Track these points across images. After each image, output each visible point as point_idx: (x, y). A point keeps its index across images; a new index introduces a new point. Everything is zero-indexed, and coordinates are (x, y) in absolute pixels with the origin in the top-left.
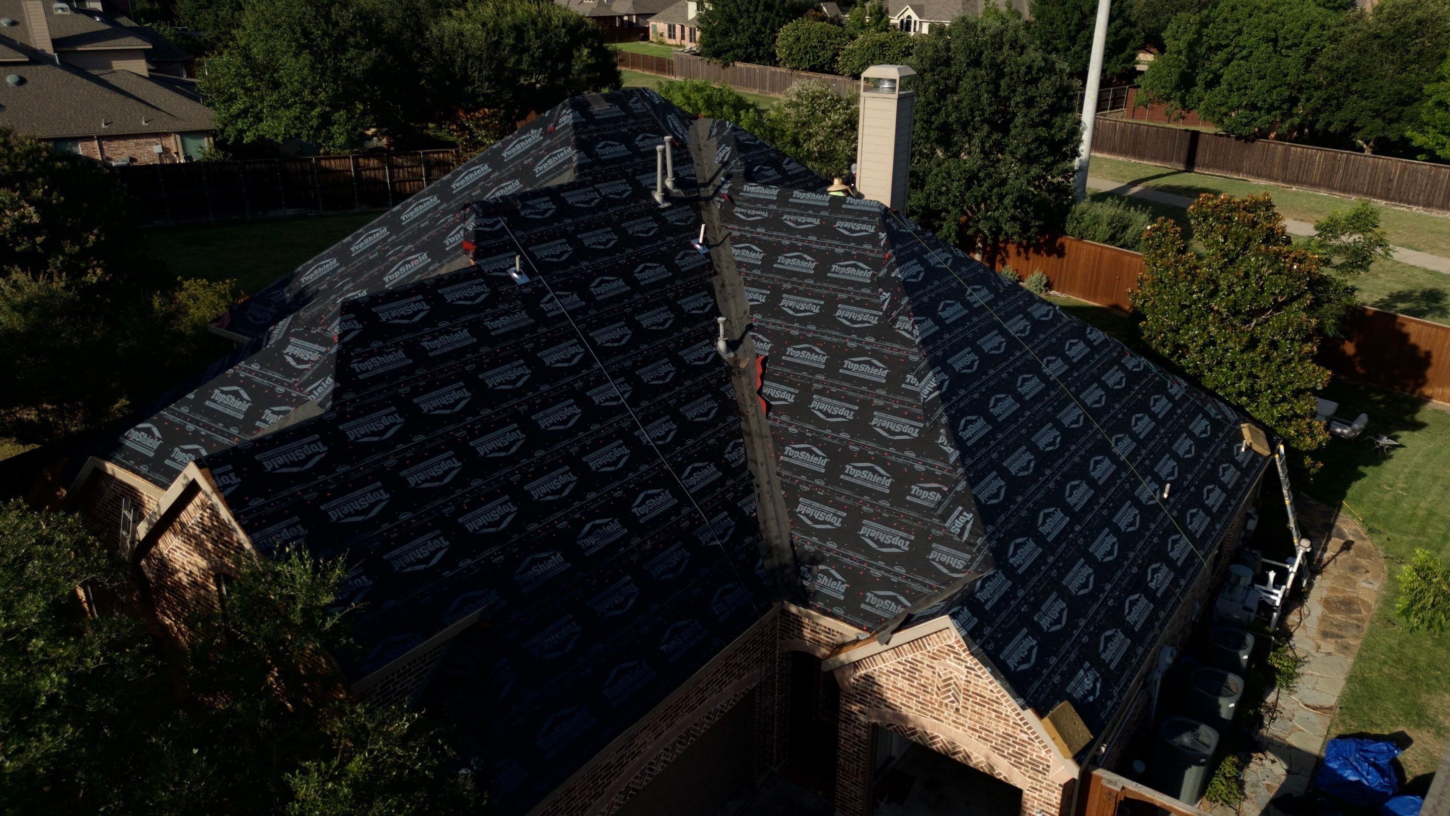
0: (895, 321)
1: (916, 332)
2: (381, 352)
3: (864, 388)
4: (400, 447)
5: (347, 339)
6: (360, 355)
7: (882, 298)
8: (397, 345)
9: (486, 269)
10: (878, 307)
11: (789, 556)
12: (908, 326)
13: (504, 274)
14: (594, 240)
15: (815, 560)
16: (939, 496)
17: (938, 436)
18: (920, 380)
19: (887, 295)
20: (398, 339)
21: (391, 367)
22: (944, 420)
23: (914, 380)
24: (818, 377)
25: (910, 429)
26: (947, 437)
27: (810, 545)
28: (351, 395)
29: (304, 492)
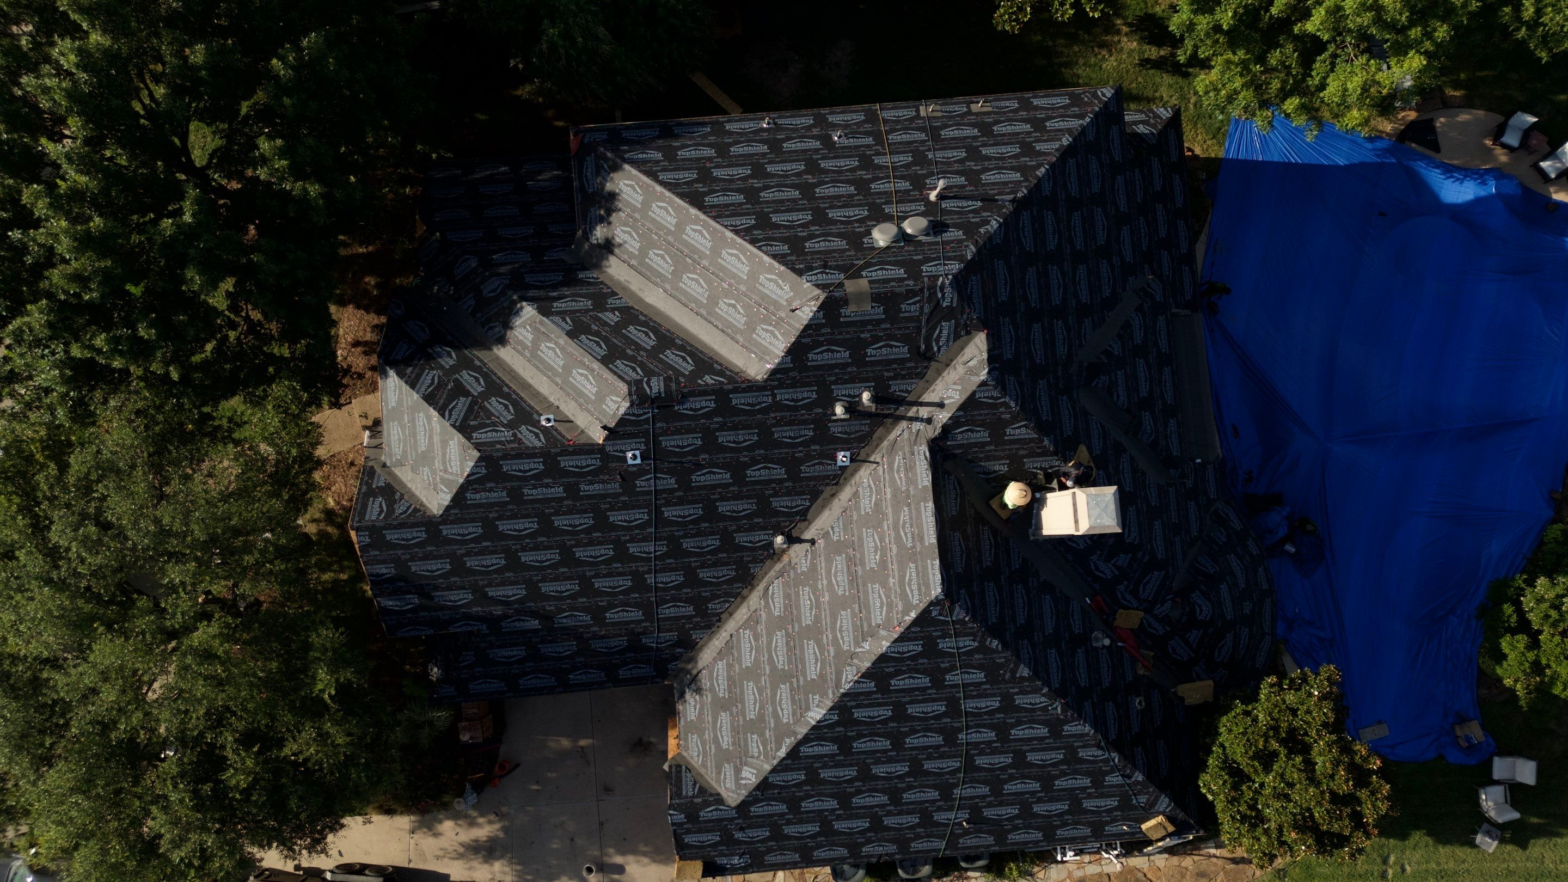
0: (850, 665)
1: (847, 686)
2: (491, 490)
3: (800, 667)
4: (473, 545)
5: (471, 478)
6: (475, 489)
7: (864, 644)
8: (504, 488)
9: (608, 449)
10: (857, 644)
11: (694, 672)
12: (850, 677)
13: (621, 455)
14: (731, 438)
15: (699, 691)
16: (756, 755)
17: (789, 737)
18: (818, 706)
19: (868, 647)
20: (508, 484)
21: (492, 500)
22: (800, 737)
23: (816, 702)
24: (796, 625)
25: (786, 716)
26: (791, 743)
27: (705, 682)
28: (457, 511)
29: (403, 554)
